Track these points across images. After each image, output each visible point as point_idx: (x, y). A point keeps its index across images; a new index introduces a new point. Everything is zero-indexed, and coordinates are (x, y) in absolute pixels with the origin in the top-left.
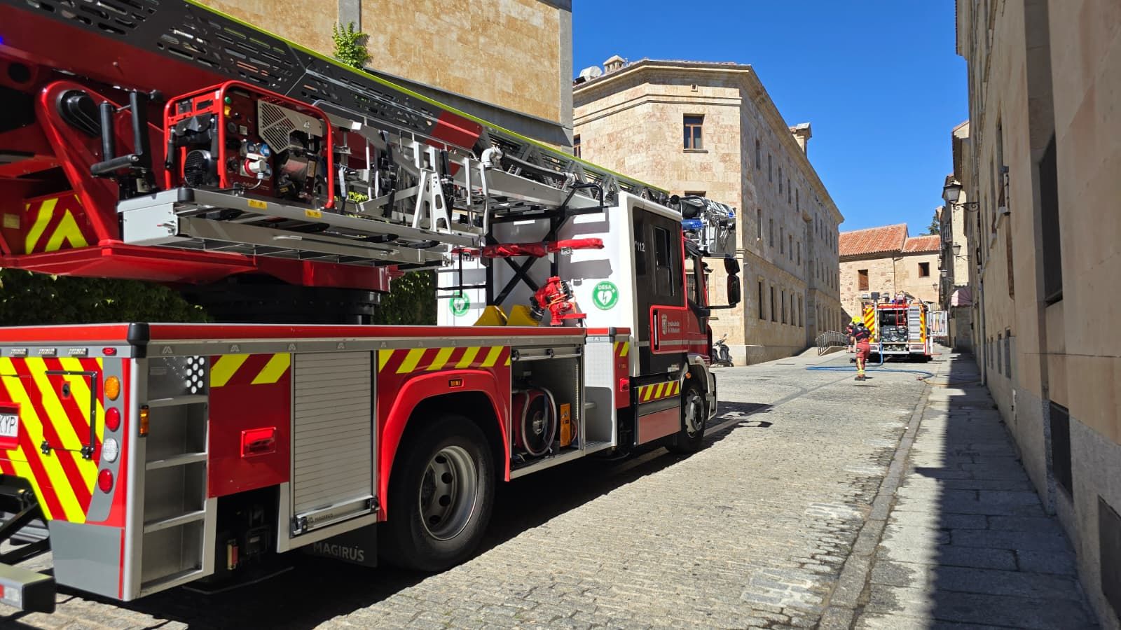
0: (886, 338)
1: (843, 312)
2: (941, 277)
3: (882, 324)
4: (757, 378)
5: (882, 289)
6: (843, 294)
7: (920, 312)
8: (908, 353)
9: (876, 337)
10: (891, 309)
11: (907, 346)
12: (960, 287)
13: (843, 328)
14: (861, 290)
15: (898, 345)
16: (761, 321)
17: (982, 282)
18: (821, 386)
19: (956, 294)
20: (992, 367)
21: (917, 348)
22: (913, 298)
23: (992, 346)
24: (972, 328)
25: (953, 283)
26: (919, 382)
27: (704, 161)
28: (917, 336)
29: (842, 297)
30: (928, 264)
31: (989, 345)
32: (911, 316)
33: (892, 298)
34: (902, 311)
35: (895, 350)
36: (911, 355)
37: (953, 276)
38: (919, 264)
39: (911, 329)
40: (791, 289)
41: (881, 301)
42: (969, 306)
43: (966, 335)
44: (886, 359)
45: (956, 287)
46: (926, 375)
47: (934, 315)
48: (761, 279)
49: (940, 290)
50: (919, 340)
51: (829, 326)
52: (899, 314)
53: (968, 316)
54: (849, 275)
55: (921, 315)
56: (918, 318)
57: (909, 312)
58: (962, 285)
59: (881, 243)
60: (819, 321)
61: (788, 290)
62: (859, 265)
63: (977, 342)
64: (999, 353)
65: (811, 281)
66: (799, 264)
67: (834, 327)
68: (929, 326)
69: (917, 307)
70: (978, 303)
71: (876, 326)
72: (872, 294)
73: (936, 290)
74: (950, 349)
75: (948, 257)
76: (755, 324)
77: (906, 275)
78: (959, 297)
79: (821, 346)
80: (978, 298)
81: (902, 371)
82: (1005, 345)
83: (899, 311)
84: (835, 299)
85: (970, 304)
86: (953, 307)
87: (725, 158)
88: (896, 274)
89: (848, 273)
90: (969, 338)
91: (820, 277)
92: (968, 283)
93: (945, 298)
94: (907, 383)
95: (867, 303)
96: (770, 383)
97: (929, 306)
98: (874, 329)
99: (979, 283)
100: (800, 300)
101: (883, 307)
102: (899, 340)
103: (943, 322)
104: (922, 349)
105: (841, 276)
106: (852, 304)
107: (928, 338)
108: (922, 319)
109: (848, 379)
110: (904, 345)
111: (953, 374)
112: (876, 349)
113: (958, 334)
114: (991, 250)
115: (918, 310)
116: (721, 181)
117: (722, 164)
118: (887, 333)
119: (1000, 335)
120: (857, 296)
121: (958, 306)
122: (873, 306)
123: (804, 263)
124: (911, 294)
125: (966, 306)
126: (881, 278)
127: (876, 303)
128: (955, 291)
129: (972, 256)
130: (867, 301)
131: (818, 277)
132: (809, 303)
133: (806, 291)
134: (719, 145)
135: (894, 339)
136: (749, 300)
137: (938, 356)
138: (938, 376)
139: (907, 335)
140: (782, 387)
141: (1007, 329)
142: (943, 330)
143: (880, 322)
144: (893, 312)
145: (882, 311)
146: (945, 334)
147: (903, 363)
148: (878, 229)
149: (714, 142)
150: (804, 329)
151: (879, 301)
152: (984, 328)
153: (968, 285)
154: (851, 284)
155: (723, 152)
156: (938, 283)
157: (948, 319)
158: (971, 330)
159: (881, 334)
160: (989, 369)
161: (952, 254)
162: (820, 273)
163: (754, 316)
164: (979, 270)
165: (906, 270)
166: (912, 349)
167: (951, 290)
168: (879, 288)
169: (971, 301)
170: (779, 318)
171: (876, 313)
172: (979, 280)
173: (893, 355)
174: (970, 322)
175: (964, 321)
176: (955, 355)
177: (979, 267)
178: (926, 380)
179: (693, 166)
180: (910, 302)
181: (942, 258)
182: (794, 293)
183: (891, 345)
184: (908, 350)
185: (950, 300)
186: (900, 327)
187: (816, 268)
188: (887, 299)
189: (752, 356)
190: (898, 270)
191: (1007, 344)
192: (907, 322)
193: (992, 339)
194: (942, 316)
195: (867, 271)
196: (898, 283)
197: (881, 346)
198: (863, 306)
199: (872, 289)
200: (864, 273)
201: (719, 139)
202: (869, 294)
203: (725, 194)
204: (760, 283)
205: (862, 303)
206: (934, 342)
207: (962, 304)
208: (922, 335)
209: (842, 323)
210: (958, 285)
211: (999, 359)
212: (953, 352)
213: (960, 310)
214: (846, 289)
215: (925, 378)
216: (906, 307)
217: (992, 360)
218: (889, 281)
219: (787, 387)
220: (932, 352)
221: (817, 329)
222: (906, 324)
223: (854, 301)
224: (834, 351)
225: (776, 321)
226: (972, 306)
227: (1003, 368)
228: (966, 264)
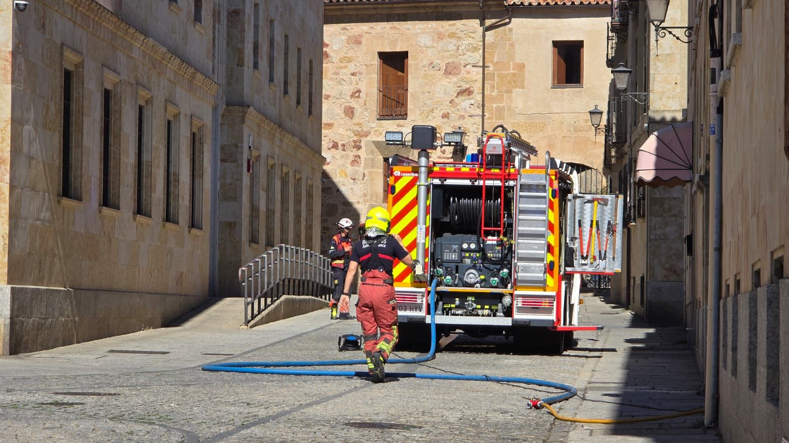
0: (448, 273)
1: (330, 188)
2: (614, 91)
3: (438, 229)
4: (39, 397)
5: (446, 116)
6: (330, 125)
7: (549, 194)
8: (507, 322)
9: (419, 270)
10: (467, 182)
11: (507, 300)
12: (663, 121)
13: (326, 239)
14: (382, 117)
15: (481, 298)
16: (66, 201)
17: (720, 110)
18: (244, 426)
19: (651, 143)
20: (735, 372)
21: (536, 309)
22: (532, 150)
23: (735, 303)
24: (691, 251)
25: (646, 108)
26: (534, 413)
28: (536, 271)
29: (327, 136)
30: (579, 45)
31: (730, 300)
32: (522, 206)
33: (472, 149)
34: (498, 188)
35: (472, 313)
36: (519, 328)
37: (646, 88)
38: (556, 44)
39: (523, 247)
40: (169, 101)
41: (441, 155)
42: (683, 183)
43: (675, 272)
44: (445, 341)
45: (652, 121)
46: (555, 393)
47: (588, 206)
48: (71, 58)
49: (608, 128)
50: (543, 285)
51: (284, 230)
52: (489, 197)
53: (679, 215)
54: (352, 68)
55: (551, 206)
56: (543, 212)
57: (518, 193)
58: (668, 117)
60: (254, 209)
61: (159, 103)
62: (380, 36)
63: (700, 295)
64: (753, 328)
65: (233, 78)
66: (197, 18)
67: (298, 236)
68: (573, 239)
69: (539, 179)
70: (707, 173)
71: (420, 235)
72: (415, 129)
73: (597, 128)
74: (628, 314)
75: (636, 26)
76: (45, 215)
77: (517, 79)
78: (659, 154)
79: (254, 294)
80: (708, 157)
81: (487, 379)
82: (770, 303)
83: (489, 188)
84: (303, 140)
85: (684, 175)
86: (641, 182)
88: (490, 69)
89: (350, 60)
90: (681, 281)
91: (263, 63)
92: (685, 112)
93: (620, 156)
94: (500, 417)
95: (399, 160)
96: (84, 415)
97: (575, 176)
98: (413, 245)
99: (713, 111)
100: (195, 141)
101: (444, 176)
102: (485, 283)
103: (611, 229)
104: (549, 311)
105: (328, 67)
106: (356, 161)
107: (569, 277)
108: (552, 217)
109: (330, 405)
110: (500, 296)
111: (631, 390)
112: (418, 307)
113: (650, 267)
114: (747, 12)
115: (542, 188)
118: (454, 257)
119: (757, 274)
120: (372, 137)
121: (657, 182)
122: (416, 170)
123: (216, 15)
124: (525, 137)
125: (675, 182)
126: (445, 82)
127: (423, 161)
128: (649, 133)
129: (698, 29)
130: (403, 153)
131: (256, 66)
132: (222, 148)
133: (215, 109)
135: (472, 276)
136: (28, 128)
137: (592, 334)
138: (590, 395)
139: (509, 266)
140: (121, 428)
141: (777, 255)
142: (609, 256)
143: (435, 221)
144: (473, 192)
145: (442, 187)
146: (613, 266)
147: (494, 356)
150: (203, 236)
151: (435, 155)
152: (719, 249)
153: (685, 120)
154: (356, 94)
156: (604, 107)
157: (626, 221)
158: (687, 258)
159: (435, 260)
160: (726, 375)
161: (647, 22)
162: (264, 49)
163: (42, 185)
164: (713, 70)
165: (518, 60)
166: (520, 310)
167: (639, 130)
168: (438, 113)
169: (691, 168)
170: (126, 194)
171: (423, 190)
172: (713, 104)
173: (467, 328)
174: (687, 232)
175: (670, 230)
176: (640, 333)
177: (714, 63)
178: (554, 408)
180: (523, 164)
181: (619, 30)
182: (177, 116)
183: (463, 296)
184: (508, 312)
185: (634, 161)
186: (491, 240)
187: (249, 36)
188: (460, 150)
189: (31, 321)
190: (495, 57)
191: (773, 302)
192: (510, 225)
193: (738, 283)
194: (608, 209)
195: (404, 55)
196: (492, 99)
197: (432, 299)
198: (389, 172)
199: (416, 117)
200: (394, 62)
202: (405, 129)
204: (68, 75)
205: (386, 160)
206: (584, 288)
207: (666, 176)
208: (550, 269)
209: (323, 221)
210: (658, 117)
211: (753, 347)
212: (636, 323)
213: (658, 193)
214: (340, 111)
215: (551, 402)
216: (509, 177)
217: (735, 349)
218: (467, 92)
219: (137, 427)
220: (575, 322)
221: (245, 237)
222: (509, 230)
223: (362, 153)
224: (293, 310)
225: (117, 207)
226: (691, 181)
227: (762, 371)
228: (682, 51)
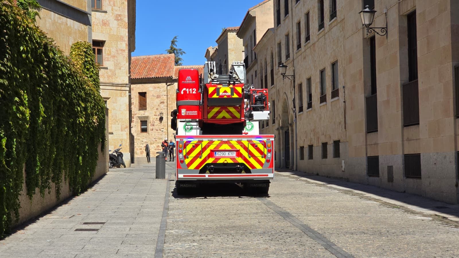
5: (157, 109)
14: (140, 110)
27: (105, 18)
59: (156, 70)
62: (139, 88)
87: (118, 18)
88: (169, 96)
106: (133, 122)
116: (115, 34)
117: (116, 21)
120: (137, 115)
126: (157, 100)
134: (114, 8)
148: (152, 57)
149: (110, 5)
155: (117, 13)
168: (155, 108)
179: (98, 22)
190: (170, 93)
195: (145, 93)
196: (170, 104)
199: (149, 109)
200: (143, 95)
201: (114, 4)
202: (146, 113)
203: (118, 43)
223: (135, 120)
